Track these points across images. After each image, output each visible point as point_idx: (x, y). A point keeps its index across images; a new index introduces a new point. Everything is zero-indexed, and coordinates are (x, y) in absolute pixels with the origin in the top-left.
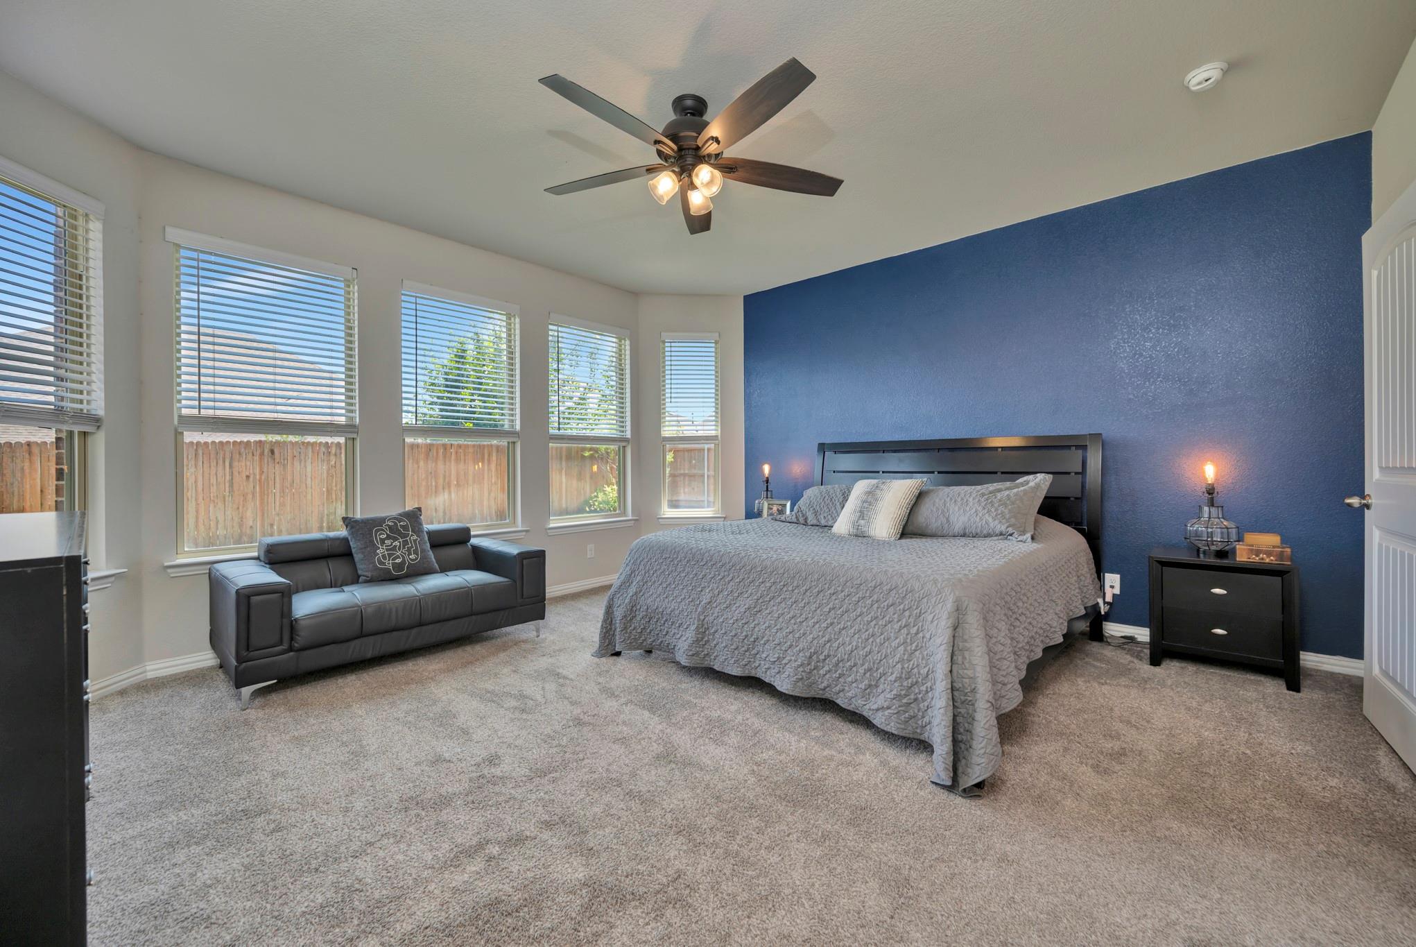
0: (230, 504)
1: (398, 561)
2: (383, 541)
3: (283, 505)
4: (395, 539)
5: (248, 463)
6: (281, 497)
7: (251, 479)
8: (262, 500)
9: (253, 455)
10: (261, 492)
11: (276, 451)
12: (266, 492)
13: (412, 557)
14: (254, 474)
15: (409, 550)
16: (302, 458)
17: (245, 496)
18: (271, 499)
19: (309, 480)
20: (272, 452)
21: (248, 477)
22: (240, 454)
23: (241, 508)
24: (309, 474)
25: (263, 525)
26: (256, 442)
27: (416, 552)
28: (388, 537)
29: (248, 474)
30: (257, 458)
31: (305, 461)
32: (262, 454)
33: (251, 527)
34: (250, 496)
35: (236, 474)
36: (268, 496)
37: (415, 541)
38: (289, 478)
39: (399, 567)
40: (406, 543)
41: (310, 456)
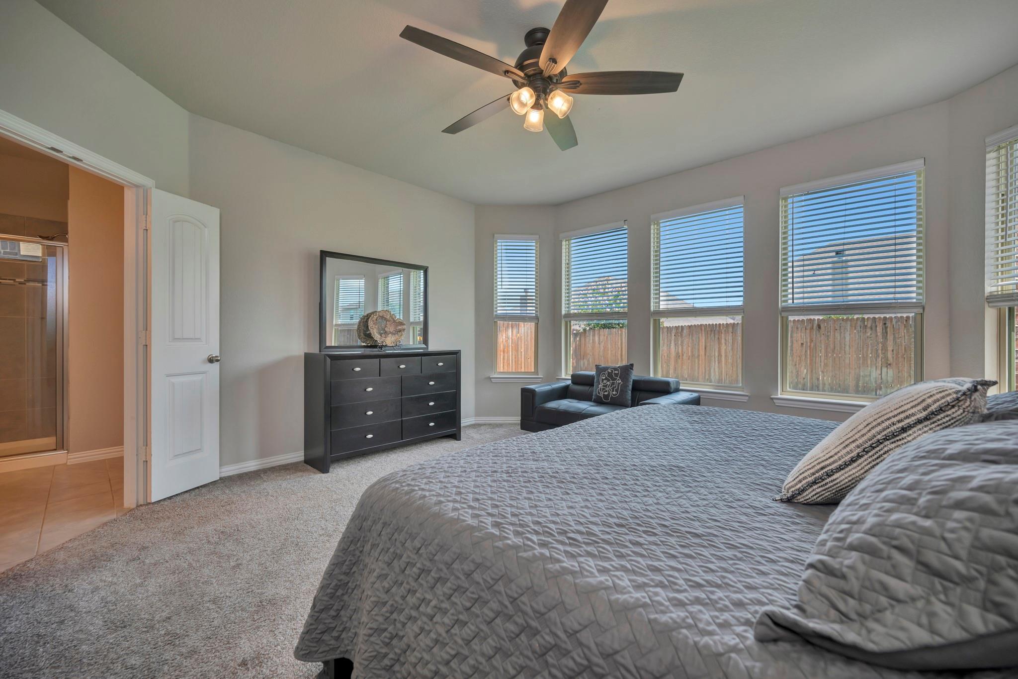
0: (791, 362)
1: (606, 393)
2: (603, 380)
3: (826, 365)
4: (609, 380)
5: (803, 334)
6: (825, 359)
7: (804, 345)
8: (811, 360)
9: (806, 329)
10: (810, 355)
11: (822, 326)
12: (814, 355)
13: (614, 393)
14: (806, 342)
15: (613, 389)
16: (842, 331)
17: (800, 357)
18: (818, 360)
19: (847, 347)
20: (819, 327)
21: (802, 344)
22: (797, 328)
23: (797, 364)
24: (847, 343)
25: (811, 378)
26: (807, 319)
27: (617, 391)
28: (606, 379)
29: (802, 342)
30: (808, 331)
31: (845, 333)
32: (812, 328)
33: (804, 379)
34: (803, 358)
35: (795, 342)
36: (816, 358)
37: (619, 384)
38: (832, 346)
39: (606, 397)
40: (613, 384)
41: (849, 329)
